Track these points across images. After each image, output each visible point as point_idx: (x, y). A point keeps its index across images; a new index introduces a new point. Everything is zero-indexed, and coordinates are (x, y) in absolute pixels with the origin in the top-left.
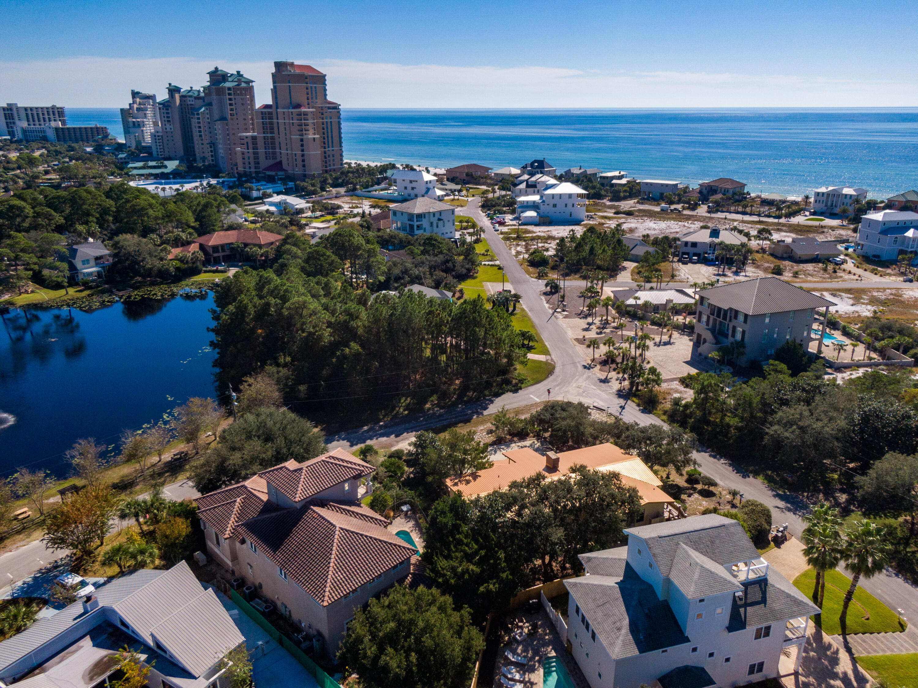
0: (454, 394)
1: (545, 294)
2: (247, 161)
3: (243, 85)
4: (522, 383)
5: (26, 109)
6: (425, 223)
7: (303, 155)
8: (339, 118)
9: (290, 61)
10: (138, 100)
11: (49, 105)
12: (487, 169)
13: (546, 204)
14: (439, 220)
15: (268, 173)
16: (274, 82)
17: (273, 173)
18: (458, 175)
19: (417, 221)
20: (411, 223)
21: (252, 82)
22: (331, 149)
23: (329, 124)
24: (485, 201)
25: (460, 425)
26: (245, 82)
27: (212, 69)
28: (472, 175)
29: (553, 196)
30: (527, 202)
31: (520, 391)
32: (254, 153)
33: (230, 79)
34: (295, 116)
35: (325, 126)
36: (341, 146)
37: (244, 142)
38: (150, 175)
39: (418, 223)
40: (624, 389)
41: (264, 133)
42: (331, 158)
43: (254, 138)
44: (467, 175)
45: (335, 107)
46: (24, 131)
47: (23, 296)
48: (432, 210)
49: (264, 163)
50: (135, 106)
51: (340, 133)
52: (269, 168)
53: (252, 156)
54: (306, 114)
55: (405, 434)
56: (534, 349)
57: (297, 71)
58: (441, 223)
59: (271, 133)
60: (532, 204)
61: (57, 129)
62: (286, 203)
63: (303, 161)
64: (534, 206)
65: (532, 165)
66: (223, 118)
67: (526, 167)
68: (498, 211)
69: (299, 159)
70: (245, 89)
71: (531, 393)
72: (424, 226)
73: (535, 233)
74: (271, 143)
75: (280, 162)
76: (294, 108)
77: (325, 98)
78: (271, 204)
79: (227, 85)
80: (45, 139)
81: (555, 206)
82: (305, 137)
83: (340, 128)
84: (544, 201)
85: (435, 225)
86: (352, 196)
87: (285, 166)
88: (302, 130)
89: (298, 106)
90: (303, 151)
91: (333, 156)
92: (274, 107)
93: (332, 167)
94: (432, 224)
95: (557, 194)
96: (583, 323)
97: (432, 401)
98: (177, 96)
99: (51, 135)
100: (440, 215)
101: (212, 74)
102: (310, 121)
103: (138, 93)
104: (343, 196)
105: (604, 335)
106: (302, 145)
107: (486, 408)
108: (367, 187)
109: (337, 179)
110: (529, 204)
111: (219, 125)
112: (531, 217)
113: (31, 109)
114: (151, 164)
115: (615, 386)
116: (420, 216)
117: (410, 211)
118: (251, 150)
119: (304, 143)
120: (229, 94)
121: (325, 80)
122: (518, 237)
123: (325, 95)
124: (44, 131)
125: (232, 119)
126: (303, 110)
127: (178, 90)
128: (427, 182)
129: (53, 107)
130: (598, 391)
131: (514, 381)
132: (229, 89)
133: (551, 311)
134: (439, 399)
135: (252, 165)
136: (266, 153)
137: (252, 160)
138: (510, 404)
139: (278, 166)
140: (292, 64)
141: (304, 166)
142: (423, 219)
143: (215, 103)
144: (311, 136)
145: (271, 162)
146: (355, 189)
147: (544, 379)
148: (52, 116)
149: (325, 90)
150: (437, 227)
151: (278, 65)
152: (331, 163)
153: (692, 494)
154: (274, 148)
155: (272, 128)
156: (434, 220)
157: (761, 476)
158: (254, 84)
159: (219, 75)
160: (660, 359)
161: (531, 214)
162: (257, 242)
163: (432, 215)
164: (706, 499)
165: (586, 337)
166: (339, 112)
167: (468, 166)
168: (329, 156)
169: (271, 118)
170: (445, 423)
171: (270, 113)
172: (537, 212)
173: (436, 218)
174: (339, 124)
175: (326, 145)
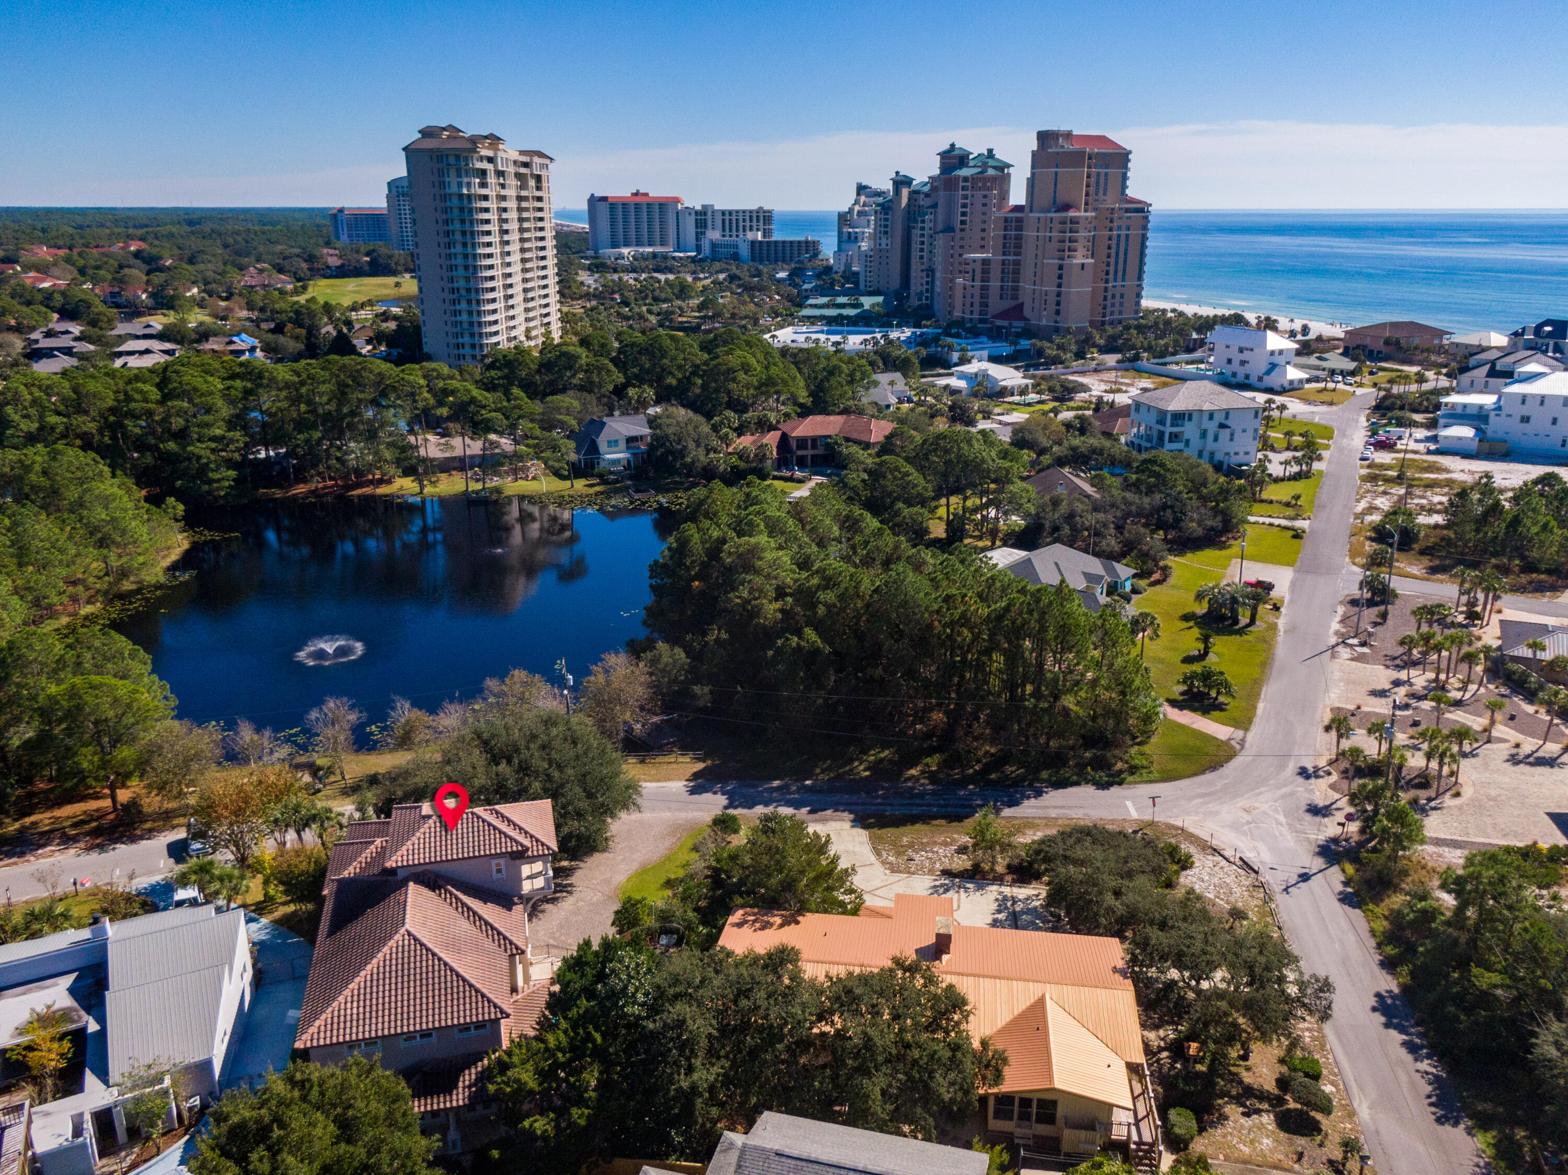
0: (979, 761)
1: (1354, 602)
2: (969, 300)
3: (991, 172)
4: (1133, 774)
5: (723, 213)
6: (1189, 430)
7: (1059, 294)
8: (1145, 228)
9: (1064, 128)
10: (863, 198)
11: (754, 207)
12: (1441, 333)
13: (1503, 413)
14: (1222, 426)
15: (999, 323)
16: (1033, 167)
17: (1005, 323)
18: (1368, 341)
19: (1172, 425)
20: (1161, 428)
21: (1009, 166)
22: (1119, 283)
23: (1123, 239)
24: (1385, 398)
25: (937, 822)
26: (994, 168)
27: (946, 147)
28: (1398, 342)
29: (1524, 399)
30: (1465, 406)
31: (1115, 790)
32: (983, 288)
33: (971, 163)
34: (1056, 226)
35: (1114, 243)
36: (1140, 278)
37: (969, 268)
38: (822, 318)
39: (1175, 430)
40: (1346, 840)
41: (1004, 254)
42: (1117, 300)
43: (985, 262)
44: (1387, 342)
45: (1141, 209)
46: (714, 245)
47: (521, 482)
48: (1206, 407)
49: (996, 304)
50: (857, 208)
51: (1142, 255)
52: (1001, 315)
53: (977, 292)
54: (1074, 221)
55: (829, 812)
56: (1222, 710)
57: (1076, 147)
58: (1224, 434)
59: (1016, 254)
60: (1475, 412)
61: (753, 243)
62: (986, 376)
63: (1058, 304)
64: (1477, 417)
65: (1538, 330)
66: (949, 229)
67: (1523, 334)
68: (1397, 419)
69: (1052, 299)
70: (994, 179)
71: (1133, 799)
72: (1186, 437)
73: (1447, 471)
74: (1012, 271)
75: (1022, 305)
76: (1058, 211)
77: (1123, 192)
78: (962, 376)
79: (965, 172)
80: (736, 257)
81: (1525, 419)
82: (1067, 262)
83: (1143, 246)
84: (1499, 408)
85: (1210, 436)
86: (1127, 370)
87: (1027, 312)
88: (1065, 248)
89: (1067, 207)
90: (1060, 286)
91: (1122, 296)
92: (1027, 210)
93: (1116, 317)
94: (1204, 434)
95: (1534, 396)
96: (1382, 676)
97: (927, 765)
98: (905, 192)
99: (744, 251)
100: (1227, 417)
101: (945, 155)
102: (1082, 234)
103: (866, 187)
104: (1110, 369)
105: (1410, 712)
106: (1060, 277)
107: (1013, 803)
108: (1162, 355)
109: (1114, 338)
110: (1468, 411)
111: (940, 241)
112: (1460, 439)
113: (730, 213)
114: (842, 300)
115: (1330, 828)
116: (1179, 417)
117: (1162, 405)
118: (978, 283)
119: (1064, 272)
120: (964, 188)
121: (1128, 160)
122: (1399, 477)
123: (1124, 187)
124: (737, 246)
125: (962, 230)
126: (1072, 214)
127: (907, 181)
128: (1272, 353)
129: (759, 210)
130: (1284, 830)
131: (1119, 765)
132: (966, 179)
133: (1333, 640)
134: (943, 765)
135: (977, 308)
136: (1002, 288)
137: (977, 300)
138: (1070, 808)
139: (1017, 311)
140: (1068, 135)
141: (1058, 312)
142: (1187, 423)
143: (941, 202)
144: (1079, 260)
145: (1008, 304)
146: (1137, 358)
147: (1189, 776)
148: (754, 223)
149: (1125, 178)
150: (1216, 439)
151: (1044, 137)
152: (1117, 308)
153: (1258, 1112)
154: (1016, 280)
155: (1018, 246)
156: (1212, 427)
157: (1490, 1136)
158: (1011, 170)
159: (954, 157)
160: (1493, 793)
161: (1465, 432)
162: (863, 438)
163: (1206, 417)
164: (1282, 1135)
165: (1364, 709)
166: (1146, 218)
167: (1395, 325)
168: (1114, 296)
169: (1020, 228)
170: (915, 811)
171: (1019, 220)
172: (1477, 429)
173: (1215, 423)
174: (1144, 238)
175: (1111, 277)
